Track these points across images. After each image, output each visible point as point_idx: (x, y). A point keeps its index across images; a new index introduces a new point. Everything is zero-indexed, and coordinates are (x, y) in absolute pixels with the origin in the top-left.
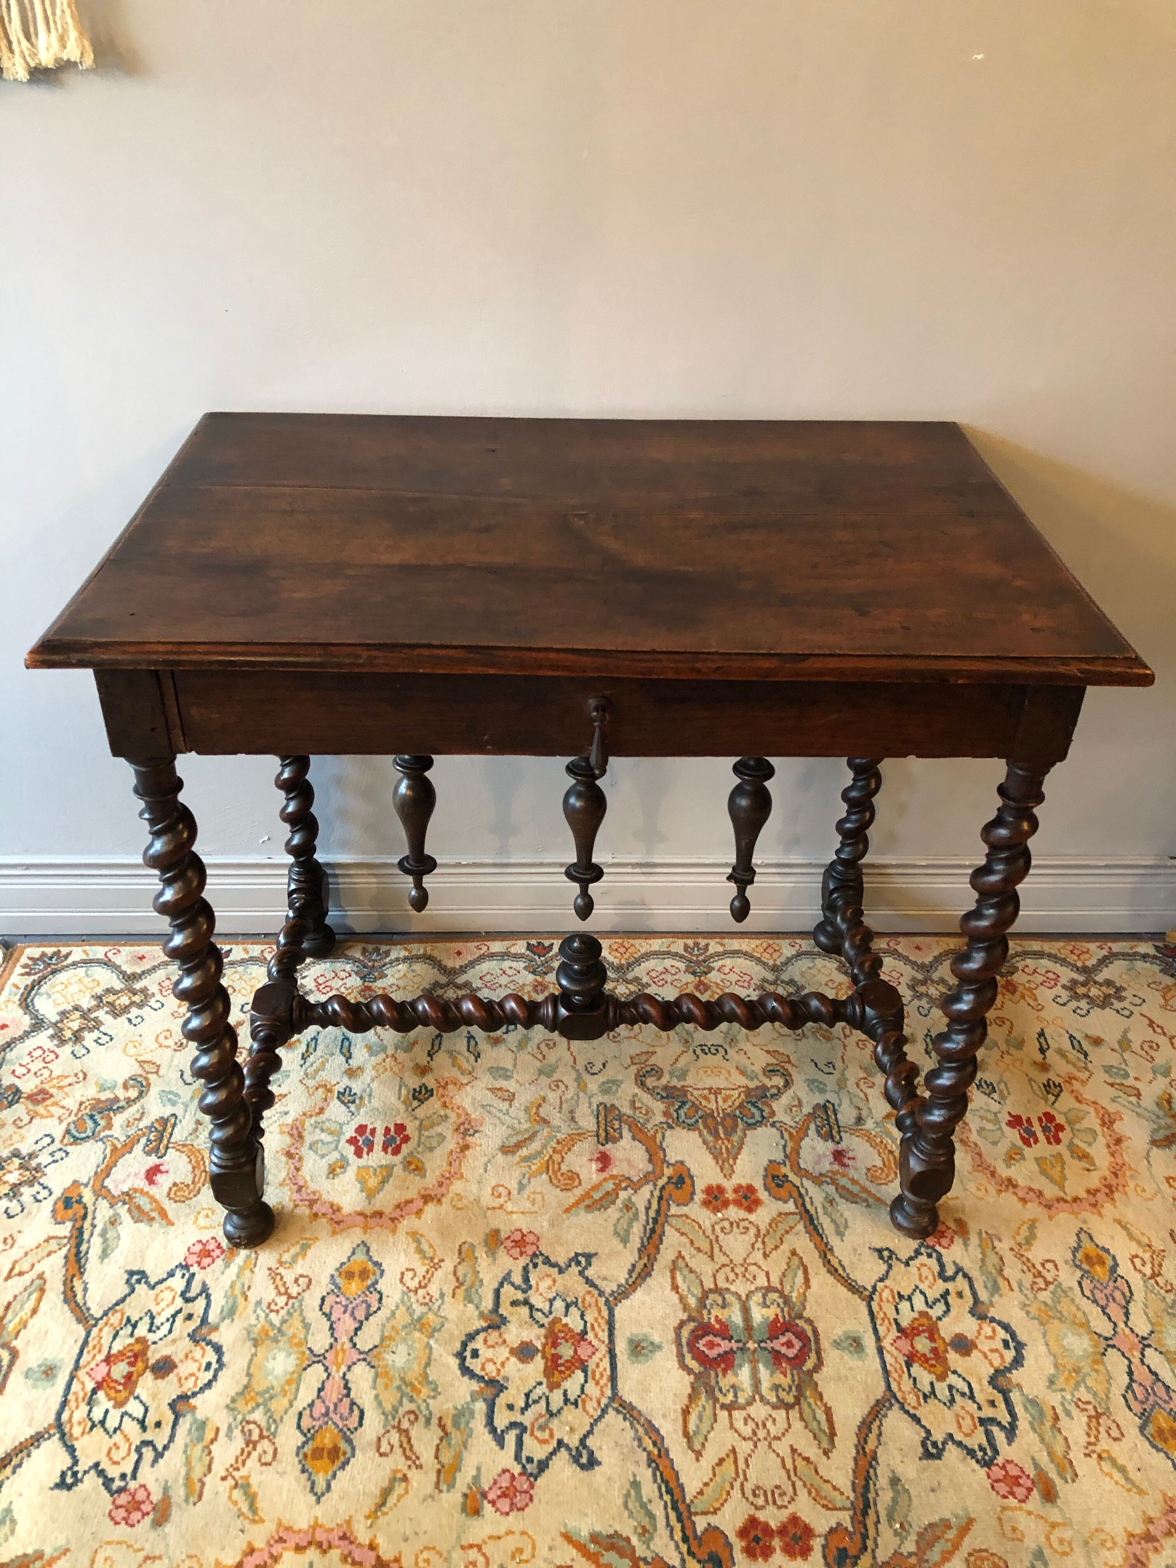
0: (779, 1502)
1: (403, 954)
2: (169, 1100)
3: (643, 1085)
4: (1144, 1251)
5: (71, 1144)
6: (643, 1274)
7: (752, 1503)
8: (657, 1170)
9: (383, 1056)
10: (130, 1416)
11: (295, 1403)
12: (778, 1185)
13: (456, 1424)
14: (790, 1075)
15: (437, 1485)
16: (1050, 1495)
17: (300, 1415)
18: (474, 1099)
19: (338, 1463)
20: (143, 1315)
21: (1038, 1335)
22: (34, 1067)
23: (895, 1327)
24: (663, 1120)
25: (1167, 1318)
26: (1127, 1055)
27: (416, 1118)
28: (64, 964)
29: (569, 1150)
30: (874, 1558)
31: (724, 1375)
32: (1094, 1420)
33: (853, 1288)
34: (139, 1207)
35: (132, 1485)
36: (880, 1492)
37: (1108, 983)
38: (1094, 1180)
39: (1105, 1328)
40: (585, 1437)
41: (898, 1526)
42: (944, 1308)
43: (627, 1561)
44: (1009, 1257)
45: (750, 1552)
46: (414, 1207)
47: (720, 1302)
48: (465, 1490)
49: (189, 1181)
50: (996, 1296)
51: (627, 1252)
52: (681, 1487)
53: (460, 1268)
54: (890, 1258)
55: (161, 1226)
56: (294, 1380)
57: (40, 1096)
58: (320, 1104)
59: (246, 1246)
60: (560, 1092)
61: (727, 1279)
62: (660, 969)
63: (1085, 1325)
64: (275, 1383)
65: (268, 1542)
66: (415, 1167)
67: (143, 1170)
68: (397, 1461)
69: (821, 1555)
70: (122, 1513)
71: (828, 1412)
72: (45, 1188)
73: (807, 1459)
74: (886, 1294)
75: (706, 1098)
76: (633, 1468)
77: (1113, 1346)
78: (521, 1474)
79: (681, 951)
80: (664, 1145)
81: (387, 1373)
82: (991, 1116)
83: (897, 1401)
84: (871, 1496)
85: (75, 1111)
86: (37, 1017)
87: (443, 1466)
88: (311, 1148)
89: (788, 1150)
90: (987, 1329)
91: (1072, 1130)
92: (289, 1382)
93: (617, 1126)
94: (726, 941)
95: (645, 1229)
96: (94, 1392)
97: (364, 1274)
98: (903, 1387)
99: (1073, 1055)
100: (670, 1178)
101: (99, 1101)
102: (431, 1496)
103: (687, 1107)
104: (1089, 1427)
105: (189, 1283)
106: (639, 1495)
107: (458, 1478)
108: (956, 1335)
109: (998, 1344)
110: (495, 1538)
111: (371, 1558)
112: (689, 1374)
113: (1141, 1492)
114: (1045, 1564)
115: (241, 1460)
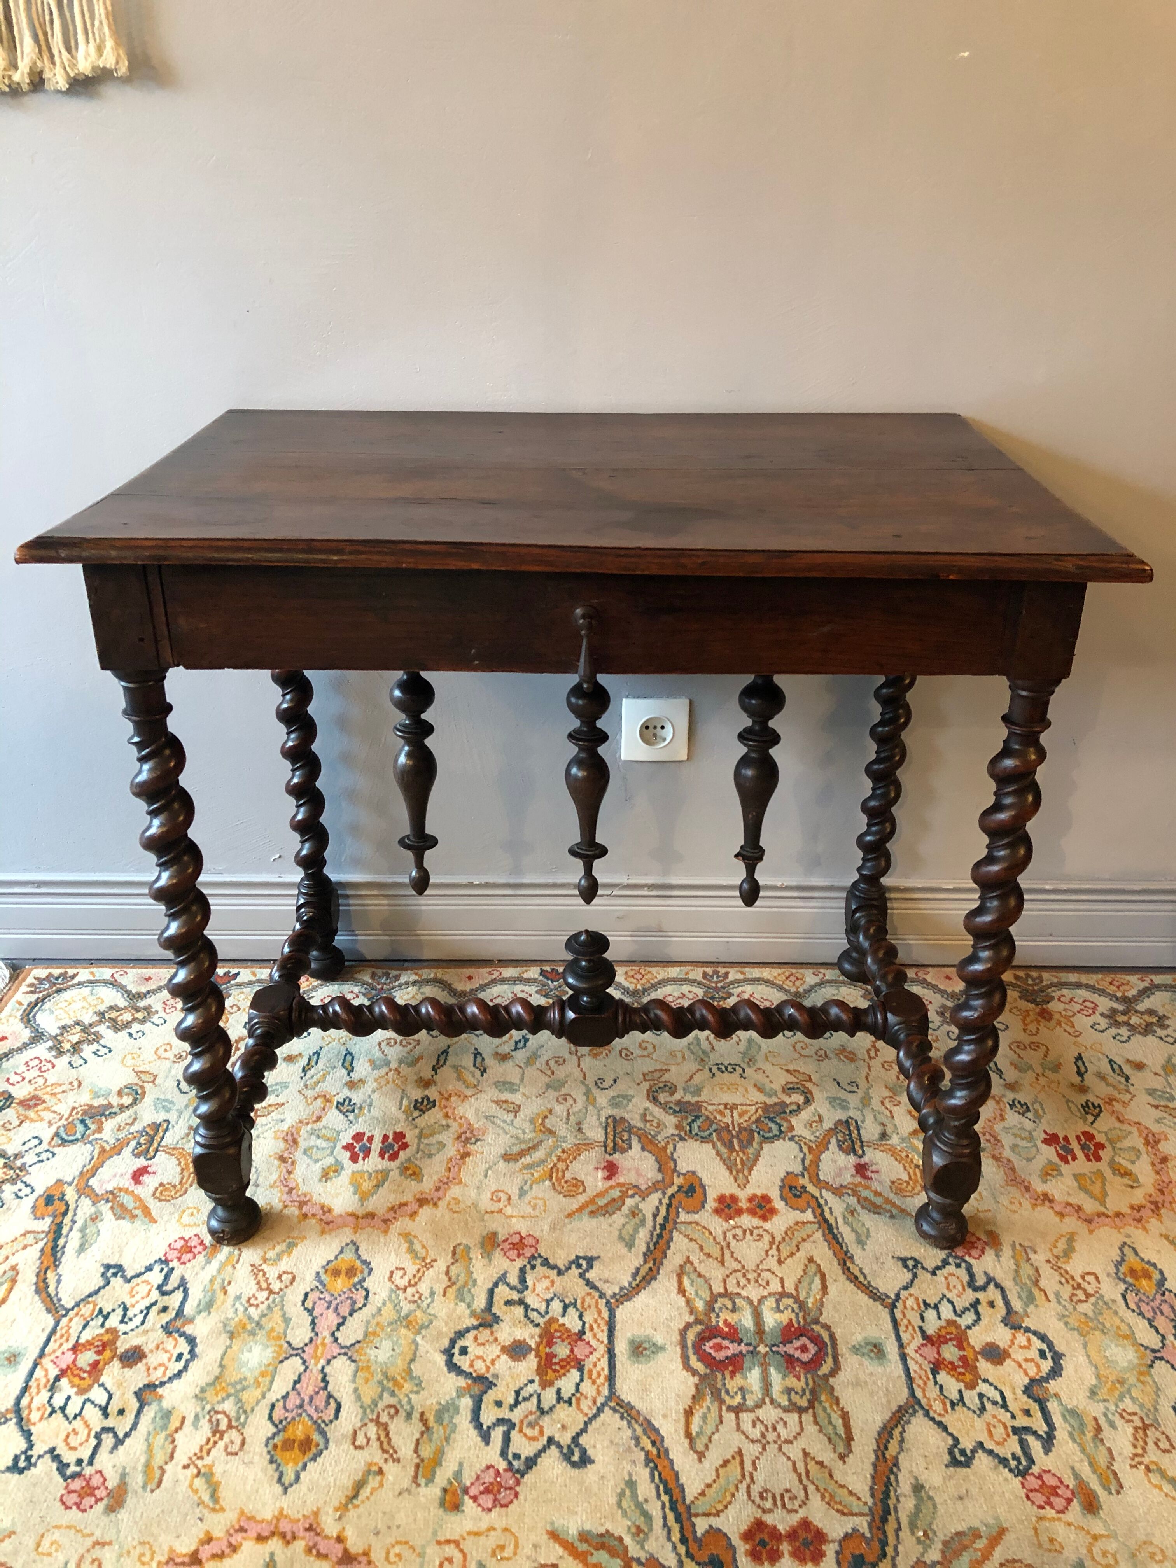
0: (789, 1506)
1: (414, 978)
2: (164, 1107)
3: (655, 1100)
5: (59, 1146)
6: (648, 1277)
7: (759, 1506)
8: (667, 1180)
9: (386, 1069)
10: (93, 1403)
11: (267, 1396)
12: (795, 1196)
13: (439, 1419)
14: (811, 1093)
15: (416, 1477)
16: (1091, 1506)
17: (273, 1406)
18: (477, 1110)
19: (310, 1455)
20: (116, 1306)
21: (1078, 1346)
22: (29, 1076)
23: (920, 1335)
24: (676, 1132)
26: (1172, 1079)
27: (416, 1127)
28: (70, 983)
29: (575, 1158)
30: (894, 1565)
31: (732, 1378)
32: (1141, 1431)
33: (875, 1295)
34: (122, 1205)
35: (88, 1471)
36: (902, 1499)
37: (1151, 1012)
38: (1138, 1197)
39: (1152, 1340)
40: (578, 1435)
41: (921, 1533)
42: (975, 1317)
43: (618, 1561)
44: (1046, 1271)
45: (755, 1555)
46: (409, 1209)
47: (730, 1306)
48: (445, 1484)
49: (176, 1181)
50: (1032, 1306)
51: (632, 1256)
52: (681, 1488)
53: (453, 1268)
54: (915, 1266)
55: (143, 1223)
56: (269, 1373)
57: (32, 1102)
58: (316, 1113)
59: (230, 1243)
60: (568, 1104)
61: (738, 1283)
62: (677, 994)
63: (1131, 1336)
64: (249, 1375)
65: (228, 1531)
66: (412, 1172)
67: (131, 1171)
68: (374, 1454)
69: (834, 1561)
70: (74, 1498)
71: (845, 1416)
72: (27, 1186)
73: (821, 1464)
74: (910, 1302)
75: (721, 1113)
76: (628, 1467)
77: (1162, 1359)
78: (505, 1470)
79: (700, 978)
80: (675, 1156)
81: (368, 1368)
82: (1025, 1134)
83: (922, 1407)
84: (891, 1502)
85: (66, 1116)
86: (37, 1031)
87: (422, 1460)
88: (305, 1152)
89: (807, 1163)
90: (1021, 1339)
91: (1114, 1148)
92: (263, 1374)
94: (747, 970)
95: (652, 1235)
96: (57, 1378)
97: (351, 1272)
98: (929, 1394)
99: (1114, 1078)
100: (680, 1187)
101: (91, 1107)
102: (408, 1491)
103: (701, 1119)
104: (1136, 1439)
105: (167, 1277)
106: (634, 1495)
107: (438, 1473)
108: (987, 1344)
109: (1034, 1354)
110: (477, 1534)
111: (338, 1550)
112: (694, 1375)
115: (206, 1449)
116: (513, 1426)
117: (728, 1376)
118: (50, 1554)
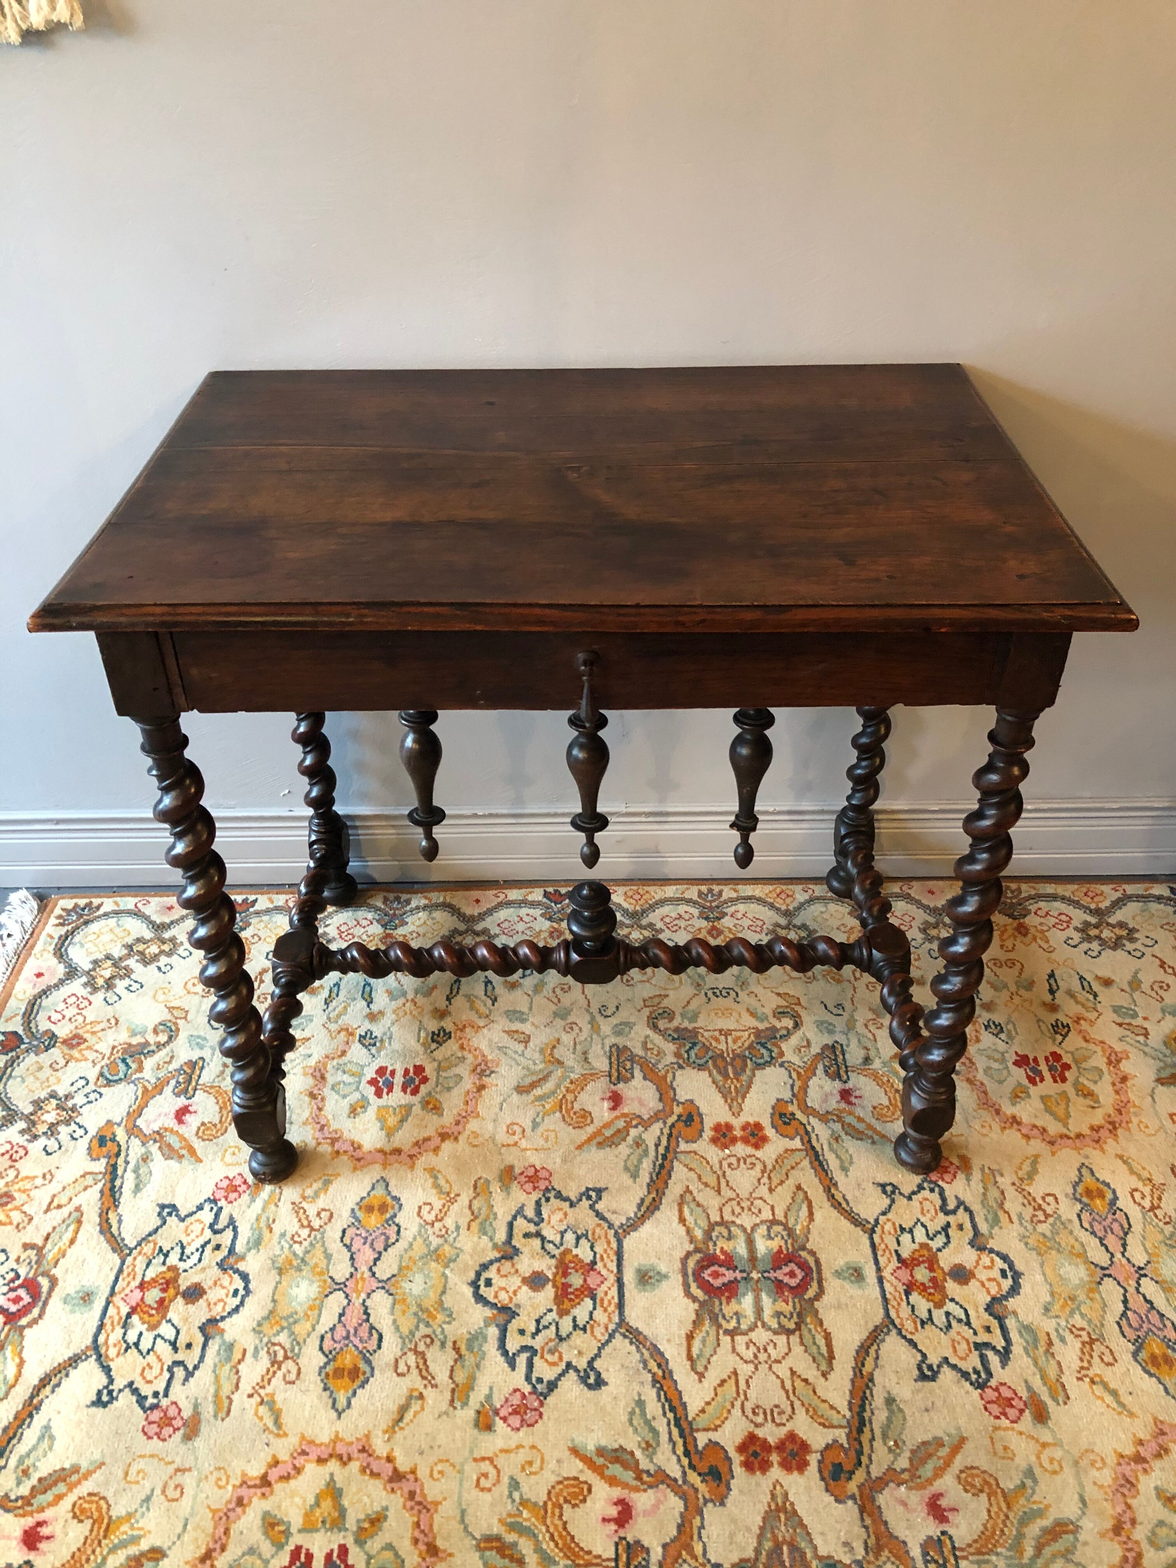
0: (778, 1421)
1: (424, 902)
2: (198, 1044)
3: (655, 1027)
4: (1145, 1185)
5: (105, 1086)
6: (652, 1208)
7: (752, 1421)
8: (668, 1109)
9: (401, 1001)
10: (163, 1338)
11: (317, 1327)
12: (785, 1123)
13: (470, 1348)
14: (800, 1017)
15: (452, 1401)
16: (1041, 1416)
17: (322, 1338)
18: (490, 1040)
19: (358, 1383)
20: (174, 1245)
21: (1036, 1265)
22: (69, 1013)
23: (895, 1258)
24: (674, 1060)
25: (1164, 1248)
26: (1137, 995)
27: (434, 1060)
28: (97, 914)
29: (582, 1089)
30: (868, 1473)
31: (728, 1303)
32: (1088, 1346)
33: (856, 1221)
34: (169, 1146)
35: (164, 1402)
36: (876, 1412)
37: (1121, 925)
38: (1098, 1118)
39: (1103, 1259)
40: (593, 1359)
41: (892, 1443)
42: (945, 1240)
43: (631, 1473)
44: (1010, 1192)
45: (748, 1466)
46: (432, 1144)
47: (726, 1234)
48: (478, 1407)
49: (216, 1120)
50: (996, 1228)
51: (637, 1186)
52: (684, 1405)
53: (475, 1202)
54: (893, 1192)
55: (190, 1163)
56: (317, 1306)
57: (75, 1041)
58: (341, 1048)
59: (271, 1182)
60: (574, 1034)
61: (733, 1213)
62: (674, 915)
63: (1082, 1255)
64: (299, 1309)
65: (292, 1454)
66: (433, 1106)
67: (173, 1111)
68: (414, 1380)
69: (816, 1469)
70: (154, 1428)
71: (828, 1337)
72: (80, 1127)
73: (806, 1381)
74: (888, 1227)
75: (717, 1040)
76: (637, 1388)
77: (1110, 1276)
78: (530, 1393)
79: (695, 897)
80: (675, 1084)
81: (404, 1300)
82: (998, 1056)
83: (895, 1326)
84: (867, 1415)
85: (108, 1055)
86: (70, 965)
87: (457, 1385)
89: (796, 1089)
90: (986, 1259)
91: (1079, 1068)
92: (311, 1308)
93: (628, 1067)
94: (740, 887)
95: (654, 1165)
96: (129, 1316)
97: (383, 1208)
98: (902, 1314)
99: (1084, 996)
100: (679, 1116)
101: (130, 1045)
102: (446, 1413)
103: (698, 1047)
104: (1083, 1352)
105: (217, 1216)
106: (643, 1413)
107: (472, 1397)
108: (955, 1265)
109: (996, 1274)
110: (507, 1451)
111: (388, 1469)
112: (694, 1302)
113: (1131, 1414)
114: (1035, 1481)
115: (267, 1379)
116: (535, 1352)
117: (724, 1299)
118: (137, 1482)
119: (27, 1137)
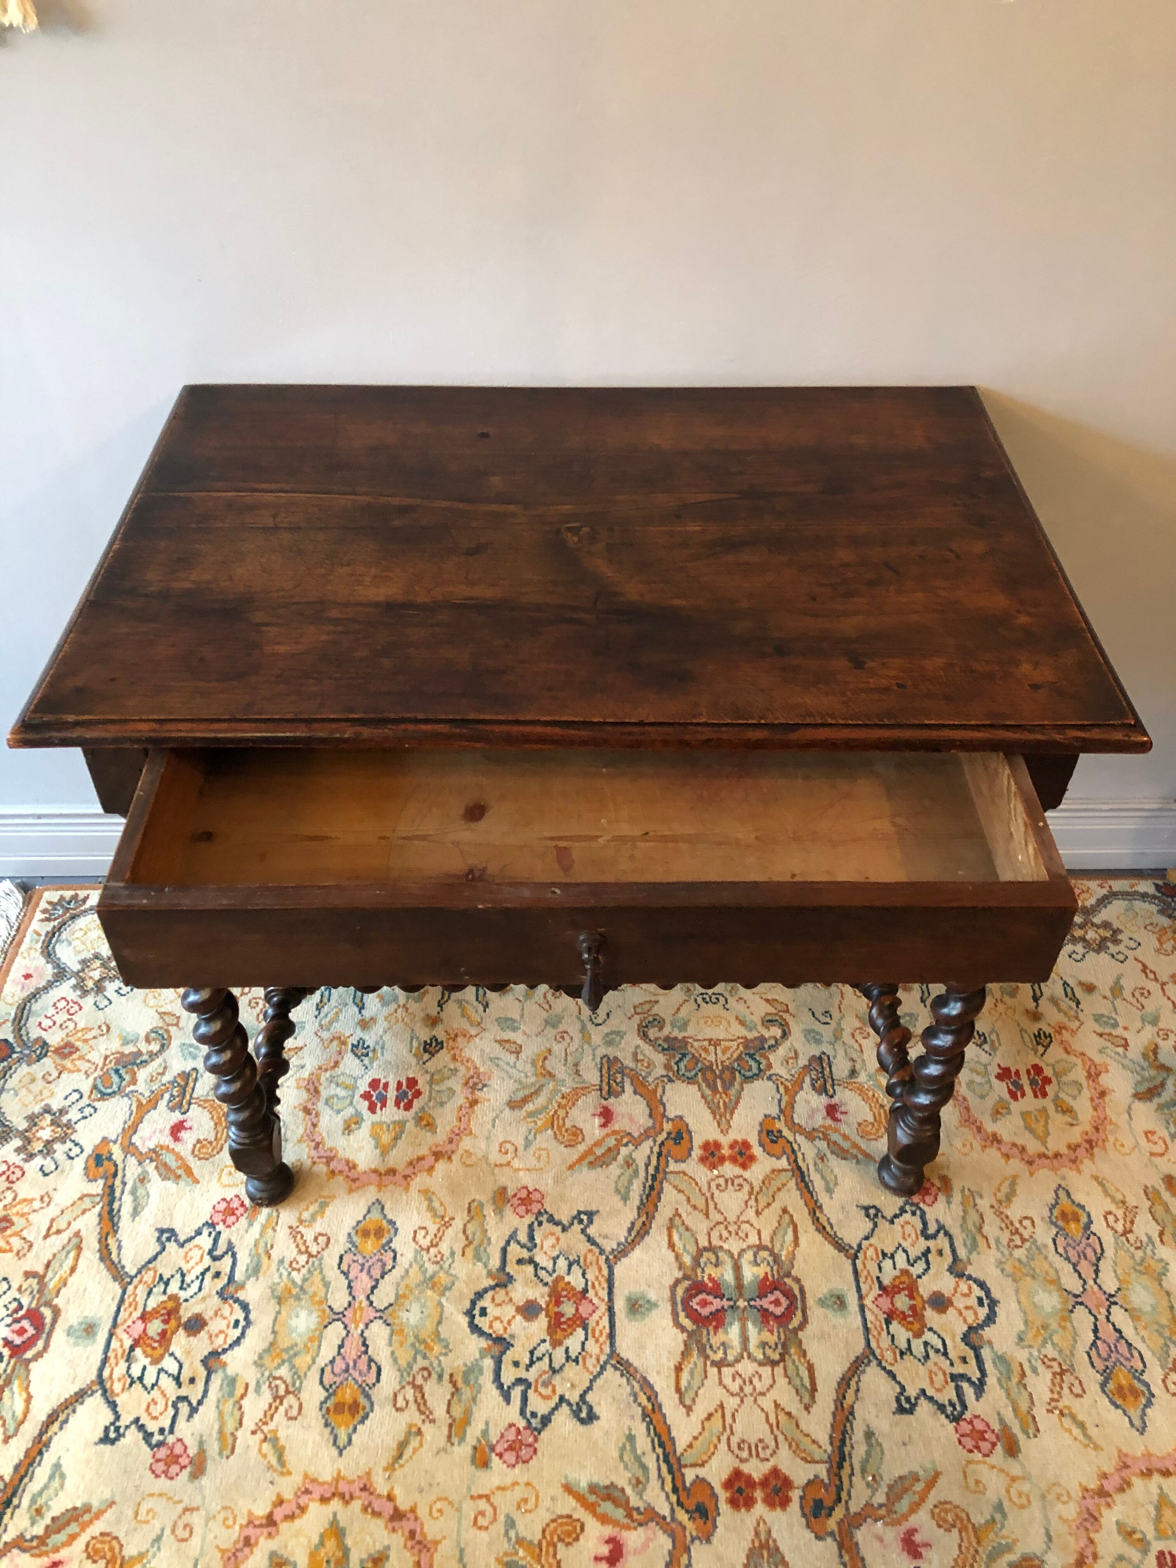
0: (762, 1455)
2: (190, 1053)
3: (645, 1036)
4: (1118, 1208)
5: (99, 1100)
6: (642, 1232)
7: (737, 1456)
8: (657, 1126)
9: (393, 1006)
10: (166, 1372)
11: (318, 1360)
12: (772, 1141)
13: (466, 1381)
14: (787, 1024)
15: (449, 1437)
16: (1012, 1450)
17: (323, 1370)
18: (482, 1051)
19: (358, 1417)
20: (174, 1272)
21: (1011, 1292)
22: (59, 1019)
23: (877, 1285)
24: (664, 1072)
25: (1134, 1275)
26: (1118, 1003)
27: (427, 1072)
28: (82, 908)
29: (574, 1104)
30: (847, 1509)
31: (715, 1334)
32: (1058, 1377)
33: (839, 1246)
34: (165, 1165)
35: (171, 1439)
36: (856, 1446)
37: (1106, 925)
38: (1076, 1135)
39: (1075, 1286)
40: (585, 1392)
41: (870, 1478)
42: (925, 1266)
43: (622, 1511)
44: (989, 1215)
45: (734, 1503)
46: (426, 1164)
47: (714, 1260)
48: (474, 1443)
49: (212, 1138)
50: (975, 1253)
51: (627, 1210)
52: (672, 1440)
53: (469, 1226)
54: (876, 1216)
55: (187, 1184)
56: (317, 1338)
57: (66, 1050)
58: (334, 1058)
59: (267, 1206)
60: (565, 1044)
61: (721, 1237)
63: (1056, 1282)
64: (299, 1341)
65: (296, 1493)
67: (168, 1127)
68: (412, 1415)
69: (798, 1505)
70: (161, 1466)
71: (811, 1368)
72: (76, 1145)
73: (789, 1414)
74: (870, 1253)
75: (706, 1050)
76: (628, 1422)
77: (1081, 1304)
78: (525, 1428)
80: (665, 1099)
81: (402, 1331)
82: (981, 1069)
83: (876, 1358)
84: (847, 1449)
85: (100, 1065)
86: (58, 965)
87: (454, 1420)
88: (327, 1103)
89: (783, 1104)
90: (963, 1287)
91: (1059, 1082)
92: (311, 1339)
93: (619, 1080)
95: (644, 1186)
96: (132, 1348)
97: (379, 1232)
98: (882, 1345)
99: (1067, 1003)
100: (669, 1134)
101: (122, 1054)
102: (445, 1450)
103: (688, 1058)
104: (1053, 1384)
105: (216, 1241)
106: (633, 1448)
107: (468, 1432)
108: (934, 1293)
109: (973, 1301)
110: (502, 1489)
111: (388, 1509)
112: (682, 1332)
113: (1097, 1447)
114: (1004, 1516)
115: (269, 1415)
116: (529, 1386)
117: (711, 1328)
118: (147, 1522)
119: (23, 1156)
